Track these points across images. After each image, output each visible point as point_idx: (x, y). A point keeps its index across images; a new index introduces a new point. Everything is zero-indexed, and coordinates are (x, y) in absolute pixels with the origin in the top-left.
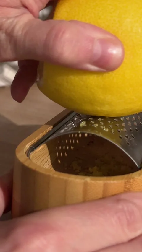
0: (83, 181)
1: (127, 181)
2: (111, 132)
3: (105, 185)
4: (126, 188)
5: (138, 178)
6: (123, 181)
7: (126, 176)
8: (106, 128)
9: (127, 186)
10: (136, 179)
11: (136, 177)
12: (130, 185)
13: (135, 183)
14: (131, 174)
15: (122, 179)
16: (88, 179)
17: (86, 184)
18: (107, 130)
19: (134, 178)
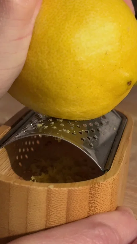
0: (46, 188)
1: (92, 187)
2: (73, 134)
3: (69, 192)
4: (91, 194)
5: (103, 183)
6: (88, 187)
7: (90, 181)
8: (67, 129)
9: (92, 192)
10: (101, 184)
11: (101, 182)
12: (96, 190)
13: (100, 188)
14: (95, 179)
15: (87, 185)
16: (52, 186)
17: (49, 192)
18: (68, 132)
19: (99, 183)
